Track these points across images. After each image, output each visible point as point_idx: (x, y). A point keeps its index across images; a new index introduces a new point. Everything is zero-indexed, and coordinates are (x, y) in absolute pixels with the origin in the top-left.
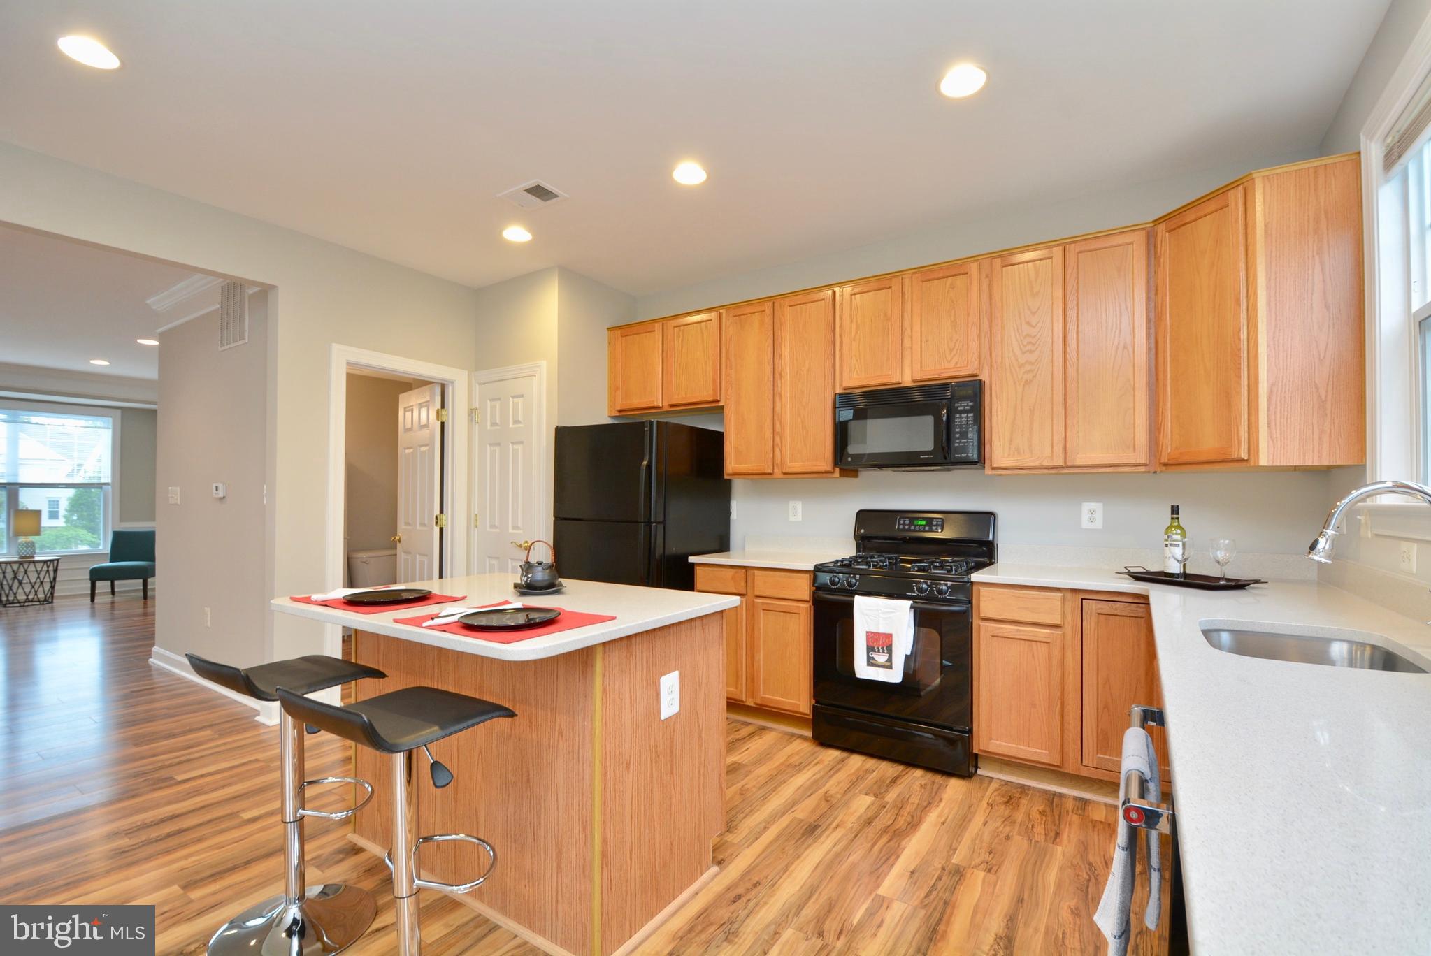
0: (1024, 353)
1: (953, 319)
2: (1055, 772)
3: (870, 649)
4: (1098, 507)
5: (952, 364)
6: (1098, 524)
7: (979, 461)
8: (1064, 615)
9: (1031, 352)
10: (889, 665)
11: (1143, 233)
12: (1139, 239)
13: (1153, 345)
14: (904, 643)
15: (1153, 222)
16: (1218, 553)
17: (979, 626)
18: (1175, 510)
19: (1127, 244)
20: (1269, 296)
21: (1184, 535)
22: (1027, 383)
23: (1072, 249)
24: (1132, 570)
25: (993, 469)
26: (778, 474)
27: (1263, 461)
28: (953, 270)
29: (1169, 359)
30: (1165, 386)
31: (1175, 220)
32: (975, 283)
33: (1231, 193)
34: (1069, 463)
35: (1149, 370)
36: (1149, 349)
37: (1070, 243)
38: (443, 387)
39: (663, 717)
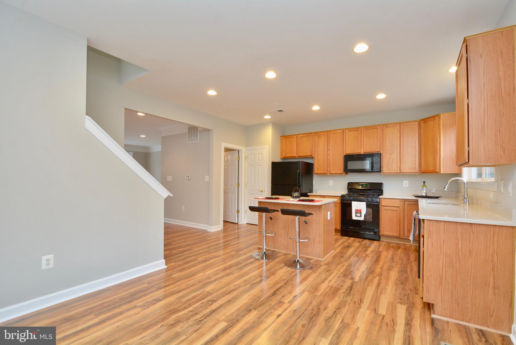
0: (391, 147)
1: (374, 138)
2: (398, 238)
3: (356, 213)
4: (407, 182)
5: (373, 149)
6: (407, 186)
7: (380, 171)
8: (400, 205)
9: (392, 147)
10: (361, 216)
11: (418, 122)
12: (417, 123)
13: (420, 147)
14: (364, 212)
15: (420, 120)
16: (433, 191)
17: (381, 207)
18: (424, 182)
19: (414, 124)
20: (443, 139)
21: (426, 187)
22: (391, 154)
23: (402, 125)
24: (415, 195)
25: (383, 173)
26: (328, 173)
27: (442, 172)
28: (374, 127)
29: (423, 150)
30: (422, 156)
31: (425, 120)
32: (379, 131)
33: (436, 117)
34: (401, 172)
35: (419, 152)
36: (419, 147)
37: (401, 123)
38: (238, 151)
39: (328, 219)
